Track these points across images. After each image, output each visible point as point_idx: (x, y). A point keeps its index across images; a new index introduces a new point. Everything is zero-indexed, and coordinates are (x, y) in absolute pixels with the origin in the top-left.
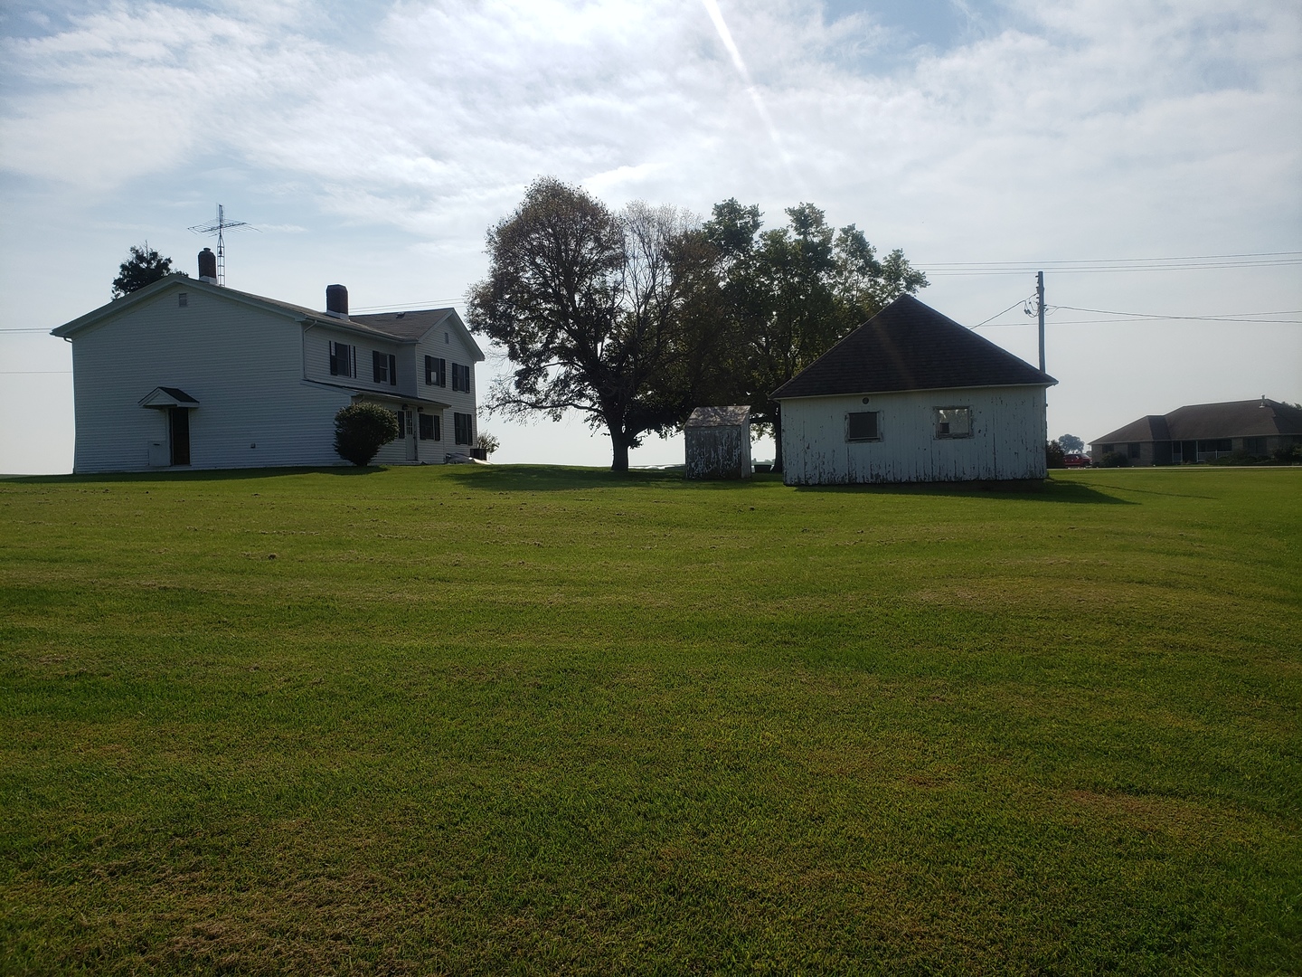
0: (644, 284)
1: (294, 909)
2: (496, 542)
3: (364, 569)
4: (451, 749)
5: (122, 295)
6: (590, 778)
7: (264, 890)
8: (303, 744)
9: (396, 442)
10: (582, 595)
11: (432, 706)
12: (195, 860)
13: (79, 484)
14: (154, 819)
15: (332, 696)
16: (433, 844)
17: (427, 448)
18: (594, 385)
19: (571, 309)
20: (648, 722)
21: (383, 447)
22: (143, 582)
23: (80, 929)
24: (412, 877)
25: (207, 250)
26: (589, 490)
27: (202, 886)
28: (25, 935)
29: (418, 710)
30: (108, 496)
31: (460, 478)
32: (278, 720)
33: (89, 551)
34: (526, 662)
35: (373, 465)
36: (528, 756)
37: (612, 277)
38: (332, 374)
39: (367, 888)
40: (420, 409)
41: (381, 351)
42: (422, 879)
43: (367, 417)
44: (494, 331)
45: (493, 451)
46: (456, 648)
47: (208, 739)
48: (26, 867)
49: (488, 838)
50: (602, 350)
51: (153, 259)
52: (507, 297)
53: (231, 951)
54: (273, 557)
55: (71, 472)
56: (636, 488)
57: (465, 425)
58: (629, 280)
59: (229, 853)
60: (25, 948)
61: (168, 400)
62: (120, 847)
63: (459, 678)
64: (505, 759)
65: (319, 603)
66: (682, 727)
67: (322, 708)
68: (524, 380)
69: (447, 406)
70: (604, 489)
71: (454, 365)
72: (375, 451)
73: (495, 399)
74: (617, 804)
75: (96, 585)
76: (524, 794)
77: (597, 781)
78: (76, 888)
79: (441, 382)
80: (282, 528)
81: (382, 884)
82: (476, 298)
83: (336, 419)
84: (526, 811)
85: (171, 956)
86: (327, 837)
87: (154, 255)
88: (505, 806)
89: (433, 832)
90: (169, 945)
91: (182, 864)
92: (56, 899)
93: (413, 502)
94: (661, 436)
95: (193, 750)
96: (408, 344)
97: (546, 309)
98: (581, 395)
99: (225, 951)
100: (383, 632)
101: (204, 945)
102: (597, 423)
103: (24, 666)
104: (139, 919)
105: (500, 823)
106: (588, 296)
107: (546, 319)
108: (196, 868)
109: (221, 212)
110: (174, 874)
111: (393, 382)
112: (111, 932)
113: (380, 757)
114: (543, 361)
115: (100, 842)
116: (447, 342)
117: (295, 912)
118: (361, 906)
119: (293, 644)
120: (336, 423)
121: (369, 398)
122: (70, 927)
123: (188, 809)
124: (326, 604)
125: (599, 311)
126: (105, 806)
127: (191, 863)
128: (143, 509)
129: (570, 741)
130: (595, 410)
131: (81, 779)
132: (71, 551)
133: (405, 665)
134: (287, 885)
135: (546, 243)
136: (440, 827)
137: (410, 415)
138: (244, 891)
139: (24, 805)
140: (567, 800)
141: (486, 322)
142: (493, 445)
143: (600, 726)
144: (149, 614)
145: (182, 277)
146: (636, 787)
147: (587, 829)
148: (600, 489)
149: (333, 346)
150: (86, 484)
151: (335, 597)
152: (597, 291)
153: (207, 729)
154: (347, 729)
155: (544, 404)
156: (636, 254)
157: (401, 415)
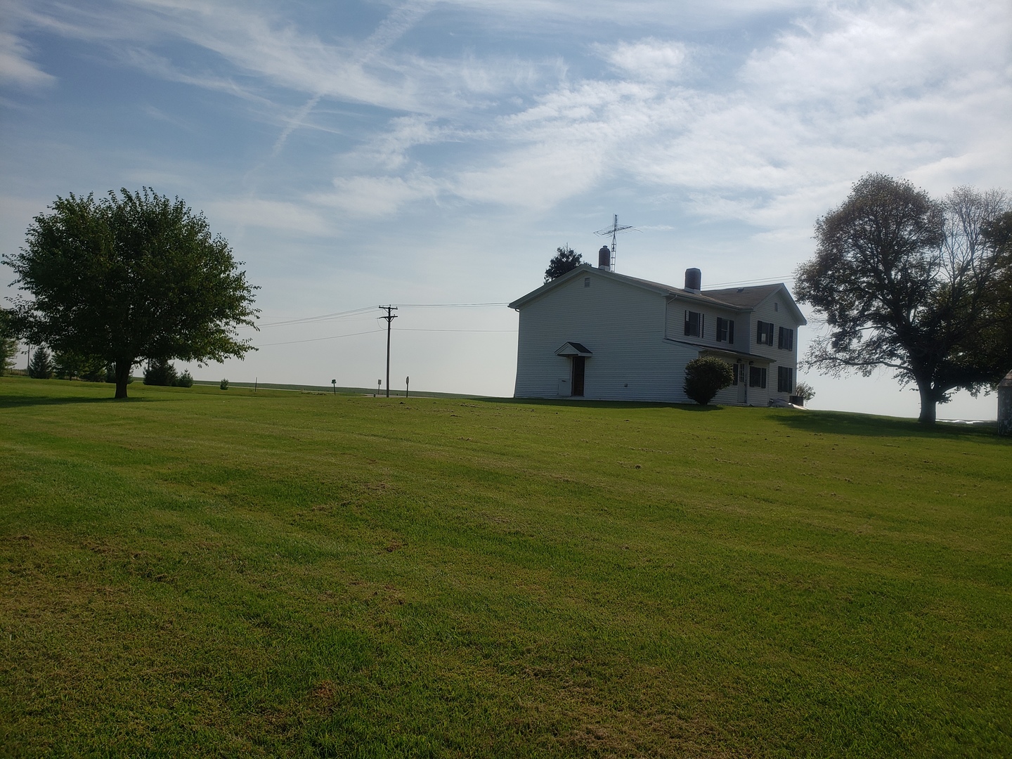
0: (960, 258)
1: (654, 734)
2: (812, 474)
3: (705, 484)
4: (774, 639)
5: (550, 280)
6: (901, 691)
7: (633, 713)
8: (660, 611)
9: (731, 387)
10: (890, 529)
11: (759, 600)
12: (587, 679)
13: (516, 405)
14: (561, 643)
15: (682, 578)
16: (760, 712)
17: (755, 394)
18: (905, 346)
19: (886, 282)
20: (959, 654)
21: (720, 391)
22: (553, 475)
23: (517, 707)
24: (743, 735)
25: (605, 247)
26: (897, 438)
27: (592, 699)
28: (487, 703)
29: (747, 602)
30: (533, 414)
31: (782, 419)
32: (642, 589)
33: (523, 450)
34: (838, 579)
35: (712, 404)
36: (842, 659)
37: (928, 254)
38: (685, 335)
39: (708, 734)
40: (751, 362)
41: (724, 317)
42: (751, 738)
43: (710, 368)
44: (817, 301)
45: (809, 399)
46: (778, 557)
47: (595, 594)
48: (486, 657)
49: (807, 720)
50: (915, 316)
51: (570, 255)
52: (830, 273)
53: (611, 752)
54: (639, 467)
55: (513, 397)
56: (945, 440)
57: (786, 377)
58: (946, 256)
59: (609, 680)
60: (486, 711)
61: (573, 351)
62: (541, 657)
63: (780, 582)
64: (820, 656)
65: (672, 506)
66: (996, 665)
67: (674, 587)
68: (840, 342)
69: (773, 361)
70: (912, 438)
71: (781, 329)
72: (714, 394)
73: (813, 356)
74: (927, 721)
75: (527, 473)
76: (838, 691)
77: (907, 696)
78: (515, 678)
79: (769, 342)
80: (645, 447)
81: (719, 734)
82: (803, 275)
83: (686, 369)
84: (841, 705)
85: (573, 743)
86: (678, 686)
87: (571, 252)
88: (821, 696)
89: (760, 703)
90: (571, 734)
91: (578, 680)
92: (503, 683)
93: (743, 435)
94: (972, 394)
95: (585, 600)
96: (743, 313)
97: (864, 282)
98: (892, 354)
99: (607, 751)
100: (720, 535)
101: (593, 742)
102: (906, 379)
103: (486, 522)
104: (553, 711)
105: (818, 710)
106: (904, 270)
107: (863, 290)
108: (587, 685)
109: (616, 220)
110: (573, 685)
111: (731, 341)
112: (536, 715)
113: (717, 634)
114: (858, 325)
115: (529, 651)
116: (776, 310)
117: (654, 737)
118: (703, 746)
119: (653, 534)
120: (686, 371)
121: (712, 353)
122: (512, 704)
123: (582, 641)
124: (677, 507)
125: (913, 282)
126: (532, 628)
127: (584, 681)
128: (554, 424)
129: (880, 654)
130: (905, 368)
131: (518, 605)
132: (513, 449)
133: (736, 564)
134: (649, 715)
135: (868, 228)
136: (766, 700)
137: (742, 367)
138: (619, 711)
139: (486, 615)
140: (878, 705)
141: (810, 294)
142: (810, 394)
143: (910, 647)
144: (558, 498)
145: (587, 266)
146: (948, 710)
147: (899, 736)
148: (907, 438)
149: (688, 314)
150: (521, 405)
151: (683, 503)
152: (912, 266)
153: (594, 587)
154: (692, 606)
155: (856, 361)
156: (955, 233)
157: (736, 367)
